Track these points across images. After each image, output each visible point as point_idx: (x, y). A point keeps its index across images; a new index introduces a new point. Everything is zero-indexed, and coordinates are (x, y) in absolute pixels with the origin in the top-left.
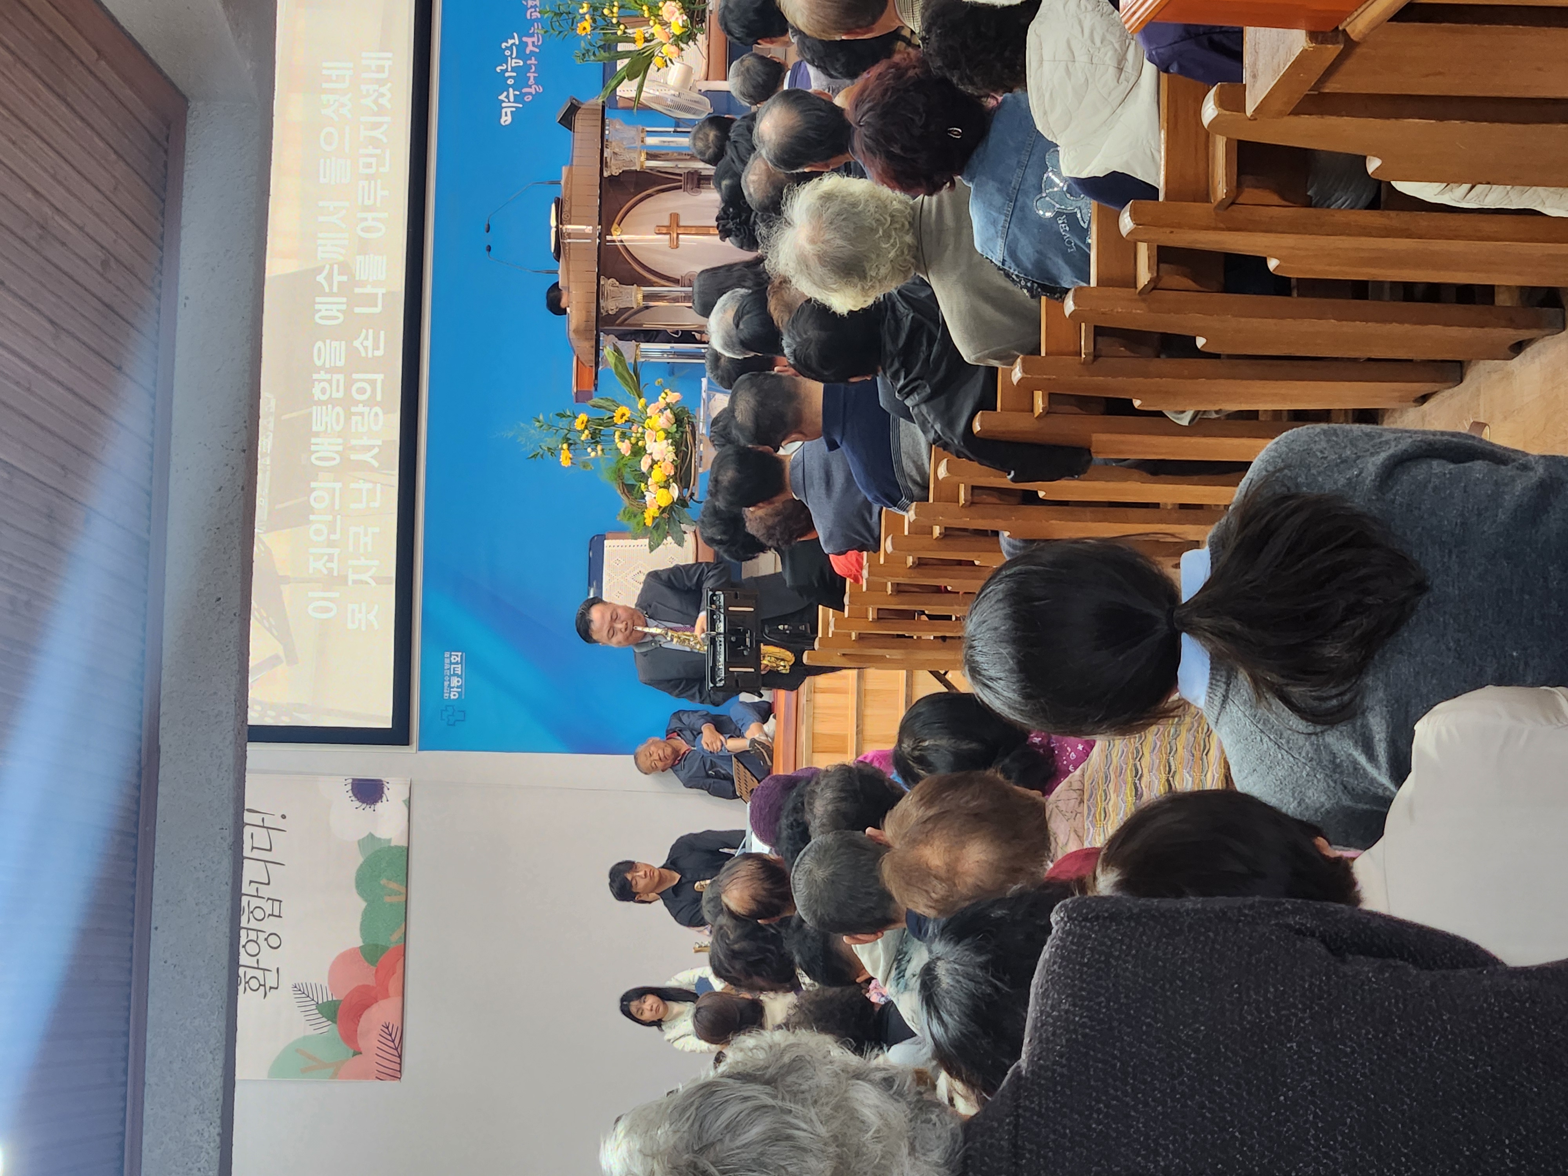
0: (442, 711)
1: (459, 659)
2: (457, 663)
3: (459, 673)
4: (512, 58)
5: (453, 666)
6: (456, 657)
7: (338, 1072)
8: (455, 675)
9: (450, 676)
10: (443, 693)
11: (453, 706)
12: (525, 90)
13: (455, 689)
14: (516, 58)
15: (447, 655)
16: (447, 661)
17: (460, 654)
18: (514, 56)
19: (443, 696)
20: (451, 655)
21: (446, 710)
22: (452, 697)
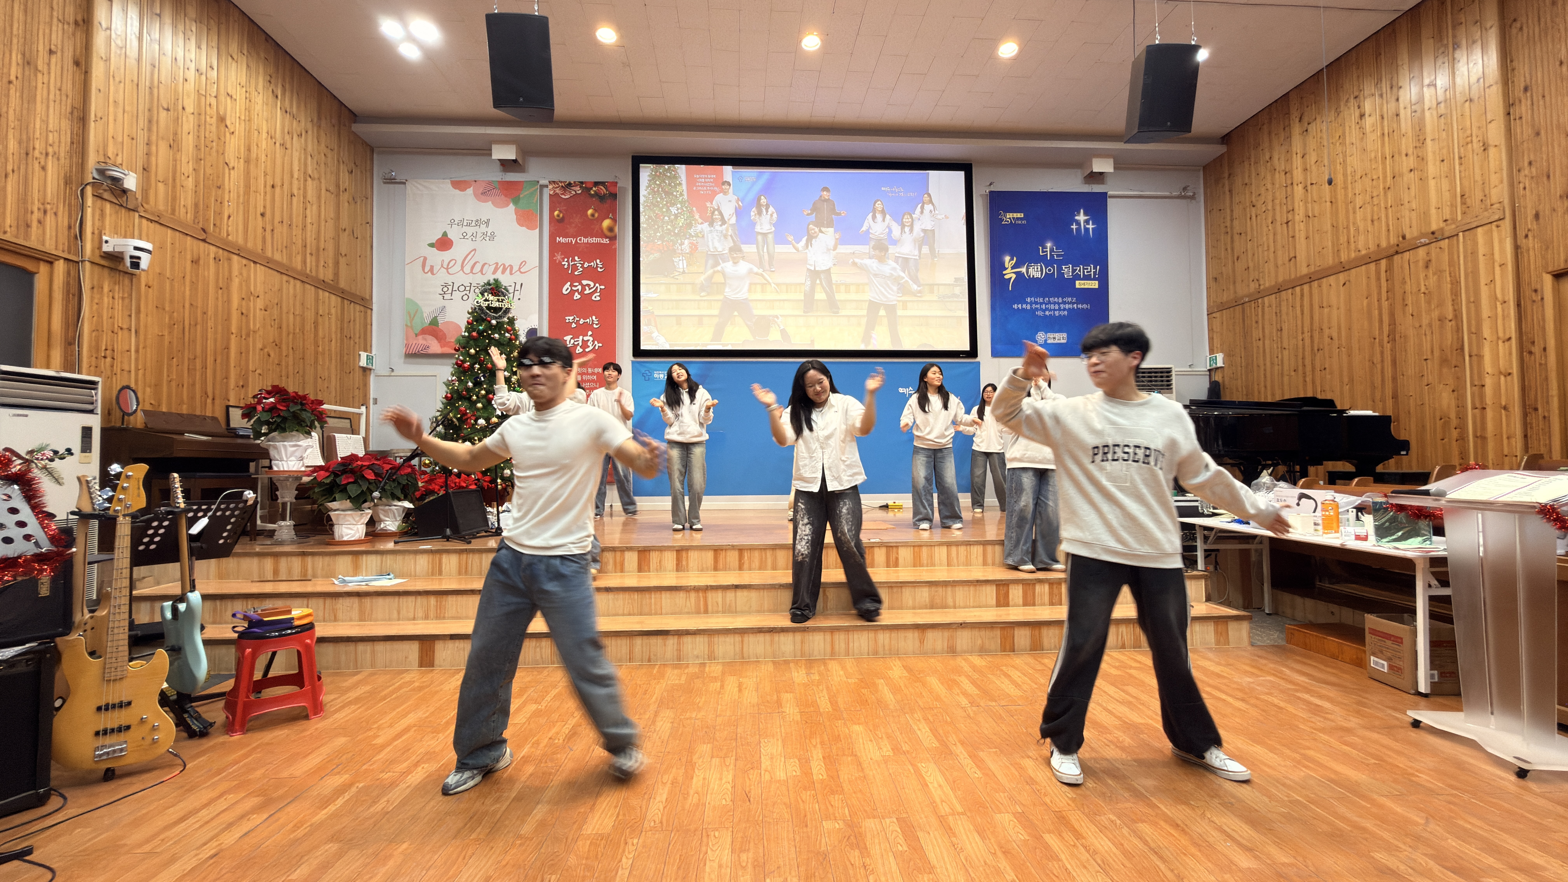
7: (408, 327)
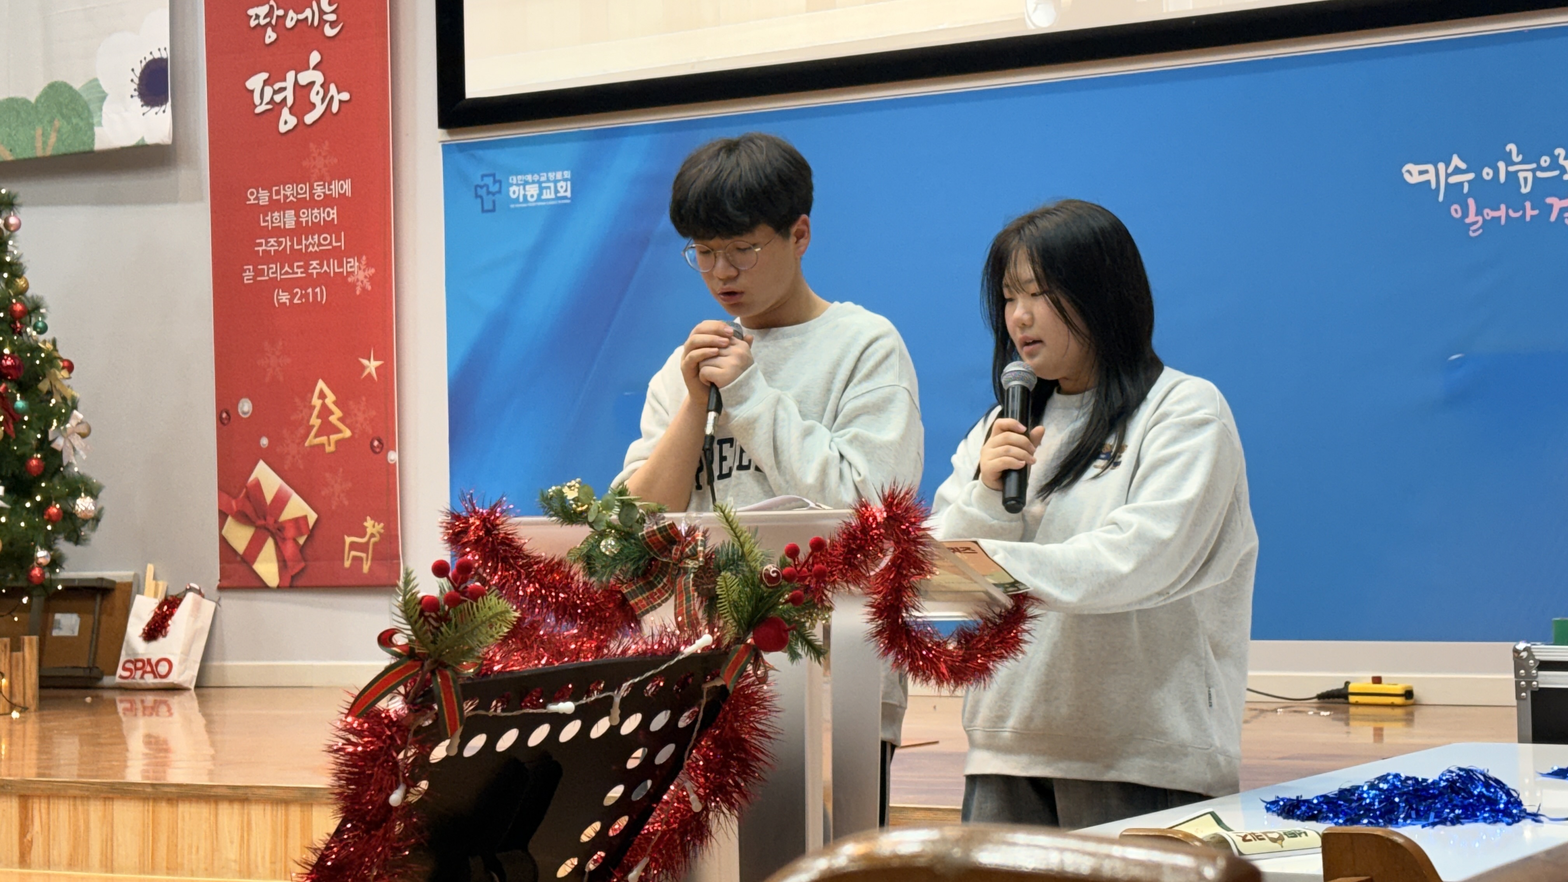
0: (494, 175)
1: (562, 194)
2: (557, 191)
3: (544, 197)
4: (1533, 171)
5: (552, 185)
6: (565, 189)
8: (541, 189)
9: (539, 183)
10: (517, 174)
11: (499, 192)
12: (1471, 202)
13: (522, 192)
14: (1535, 178)
15: (567, 174)
16: (559, 175)
17: (568, 194)
18: (1540, 174)
19: (513, 174)
20: (566, 180)
21: (495, 182)
22: (512, 189)
